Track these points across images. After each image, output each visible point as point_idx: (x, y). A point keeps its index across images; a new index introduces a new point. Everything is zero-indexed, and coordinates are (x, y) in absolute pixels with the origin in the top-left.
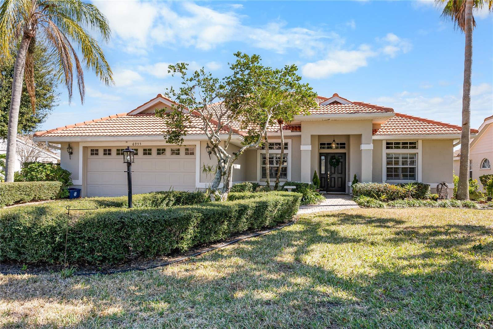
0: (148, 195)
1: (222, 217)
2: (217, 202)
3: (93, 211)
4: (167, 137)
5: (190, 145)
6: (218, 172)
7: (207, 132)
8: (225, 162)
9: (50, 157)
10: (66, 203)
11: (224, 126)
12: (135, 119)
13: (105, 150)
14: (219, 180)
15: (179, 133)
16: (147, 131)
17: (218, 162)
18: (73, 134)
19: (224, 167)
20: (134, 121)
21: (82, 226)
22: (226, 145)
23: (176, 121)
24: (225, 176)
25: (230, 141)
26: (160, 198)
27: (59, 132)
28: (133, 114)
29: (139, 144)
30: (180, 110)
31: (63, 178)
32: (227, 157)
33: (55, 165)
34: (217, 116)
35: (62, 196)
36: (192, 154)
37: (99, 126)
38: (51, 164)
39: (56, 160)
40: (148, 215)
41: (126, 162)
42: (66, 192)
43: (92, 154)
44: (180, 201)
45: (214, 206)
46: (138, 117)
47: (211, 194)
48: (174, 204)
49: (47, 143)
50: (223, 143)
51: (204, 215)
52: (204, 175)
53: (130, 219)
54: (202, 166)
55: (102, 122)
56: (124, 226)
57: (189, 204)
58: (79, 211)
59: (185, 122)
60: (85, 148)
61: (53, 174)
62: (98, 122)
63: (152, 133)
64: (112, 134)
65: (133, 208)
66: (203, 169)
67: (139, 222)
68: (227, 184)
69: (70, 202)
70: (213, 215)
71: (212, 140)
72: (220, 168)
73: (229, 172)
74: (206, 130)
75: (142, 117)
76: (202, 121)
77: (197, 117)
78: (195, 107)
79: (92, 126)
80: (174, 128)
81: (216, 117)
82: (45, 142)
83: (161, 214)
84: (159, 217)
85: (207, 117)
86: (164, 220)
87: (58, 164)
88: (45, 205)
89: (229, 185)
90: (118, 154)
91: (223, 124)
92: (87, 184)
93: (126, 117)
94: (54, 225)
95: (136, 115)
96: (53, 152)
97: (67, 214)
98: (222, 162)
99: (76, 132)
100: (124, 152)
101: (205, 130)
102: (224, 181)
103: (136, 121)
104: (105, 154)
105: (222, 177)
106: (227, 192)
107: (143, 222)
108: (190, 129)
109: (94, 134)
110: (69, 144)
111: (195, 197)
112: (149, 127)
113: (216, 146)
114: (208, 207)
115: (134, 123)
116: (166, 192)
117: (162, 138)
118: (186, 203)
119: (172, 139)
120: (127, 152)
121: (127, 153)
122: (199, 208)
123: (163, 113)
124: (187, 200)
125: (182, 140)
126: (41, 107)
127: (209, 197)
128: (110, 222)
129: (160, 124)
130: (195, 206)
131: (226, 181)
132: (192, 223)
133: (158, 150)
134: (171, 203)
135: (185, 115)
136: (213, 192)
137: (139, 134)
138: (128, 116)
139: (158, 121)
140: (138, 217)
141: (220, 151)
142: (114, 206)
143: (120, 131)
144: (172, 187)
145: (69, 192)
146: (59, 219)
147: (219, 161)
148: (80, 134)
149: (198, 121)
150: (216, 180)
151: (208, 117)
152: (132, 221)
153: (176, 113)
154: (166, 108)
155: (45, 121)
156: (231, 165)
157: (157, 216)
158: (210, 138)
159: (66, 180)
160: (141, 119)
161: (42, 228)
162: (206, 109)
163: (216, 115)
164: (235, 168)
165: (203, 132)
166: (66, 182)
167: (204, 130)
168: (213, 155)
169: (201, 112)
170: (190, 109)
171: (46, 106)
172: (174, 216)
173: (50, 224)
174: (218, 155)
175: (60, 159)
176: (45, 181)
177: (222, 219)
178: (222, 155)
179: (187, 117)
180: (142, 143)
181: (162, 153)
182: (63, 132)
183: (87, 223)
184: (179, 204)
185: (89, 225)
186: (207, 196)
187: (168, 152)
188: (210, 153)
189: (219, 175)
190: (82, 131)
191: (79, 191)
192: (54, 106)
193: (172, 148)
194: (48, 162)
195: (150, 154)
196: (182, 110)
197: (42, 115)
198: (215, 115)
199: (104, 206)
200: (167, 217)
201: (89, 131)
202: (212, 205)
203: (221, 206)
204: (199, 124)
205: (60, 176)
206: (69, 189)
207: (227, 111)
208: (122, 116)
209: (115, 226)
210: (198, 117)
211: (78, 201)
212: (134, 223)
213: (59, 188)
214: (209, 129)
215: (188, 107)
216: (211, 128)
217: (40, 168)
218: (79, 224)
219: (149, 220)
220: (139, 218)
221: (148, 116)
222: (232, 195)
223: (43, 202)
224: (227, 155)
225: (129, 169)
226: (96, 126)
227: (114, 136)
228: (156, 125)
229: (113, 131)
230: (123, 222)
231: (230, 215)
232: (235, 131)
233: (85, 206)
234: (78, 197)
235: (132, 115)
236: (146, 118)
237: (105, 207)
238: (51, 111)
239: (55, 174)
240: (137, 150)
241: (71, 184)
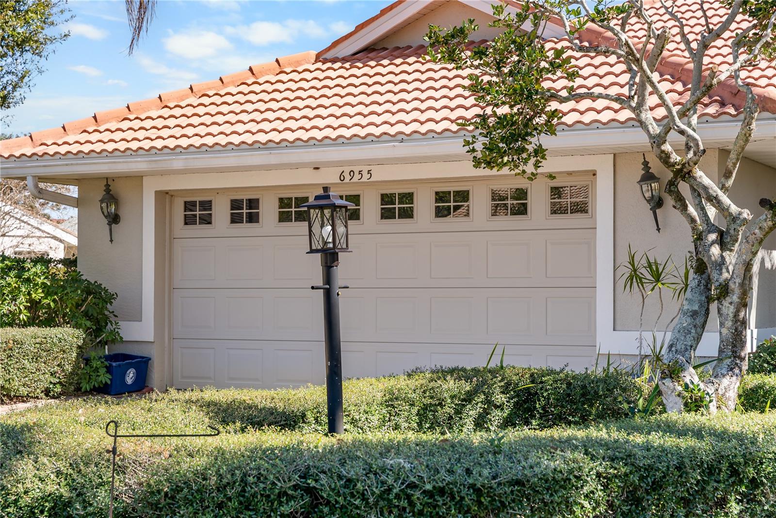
0: (402, 383)
1: (718, 482)
2: (691, 418)
3: (199, 442)
4: (479, 146)
5: (570, 174)
6: (692, 283)
7: (643, 116)
8: (723, 242)
9: (38, 233)
10: (102, 409)
11: (719, 83)
12: (346, 74)
13: (236, 204)
14: (699, 321)
15: (526, 125)
16: (393, 119)
17: (695, 241)
18: (122, 146)
19: (721, 264)
20: (344, 83)
21: (162, 501)
22: (730, 165)
23: (511, 73)
24: (726, 303)
25: (749, 147)
26: (452, 397)
27: (71, 139)
28: (341, 56)
29: (366, 176)
30: (527, 26)
31: (86, 314)
32: (734, 219)
33: (60, 266)
34: (688, 43)
35: (85, 386)
36: (581, 208)
37: (213, 109)
38: (43, 260)
39: (62, 246)
40: (407, 466)
41: (317, 251)
42: (97, 370)
43: (189, 221)
44: (531, 411)
45: (682, 433)
46: (360, 65)
47: (663, 378)
48: (508, 423)
49: (30, 182)
50: (712, 158)
51: (638, 469)
52: (632, 298)
53: (340, 477)
54: (624, 259)
55: (222, 92)
56: (316, 506)
57: (569, 423)
58: (148, 443)
59: (550, 75)
60: (164, 197)
61: (54, 301)
62: (211, 93)
63: (415, 126)
64: (262, 138)
65: (348, 435)
66: (627, 272)
67: (373, 493)
68: (737, 340)
69: (118, 409)
70: (677, 473)
71: (667, 147)
72: (701, 268)
73: (742, 285)
74: (641, 104)
75: (373, 63)
76: (622, 67)
77: (598, 53)
78: (592, 11)
79: (189, 111)
80: (504, 103)
81: (682, 46)
82: (23, 179)
83: (458, 460)
84: (451, 472)
85: (643, 51)
86: (472, 486)
87: (70, 263)
88: (31, 419)
89: (743, 344)
90: (284, 217)
91: (713, 75)
92: (172, 338)
93: (312, 68)
94: (65, 492)
95: (353, 58)
96: (49, 218)
97: (108, 451)
98: (713, 243)
99: (129, 135)
100: (310, 207)
101: (634, 104)
102: (722, 324)
103: (352, 80)
104: (235, 219)
105: (714, 307)
106: (737, 371)
107: (389, 490)
108: (571, 104)
109: (197, 141)
110: (108, 186)
111: (596, 393)
112: (402, 105)
113: (684, 173)
114: (656, 439)
115: (343, 92)
116: (476, 371)
117: (456, 147)
118: (560, 419)
119: (499, 149)
120: (321, 208)
121: (323, 215)
122: (616, 441)
123: (459, 44)
124: (562, 406)
125: (539, 152)
126: (7, 46)
127: (657, 392)
128: (264, 489)
129: (445, 91)
130: (599, 432)
131: (729, 324)
132: (586, 504)
133: (441, 197)
134: (497, 416)
135: (548, 46)
136: (673, 372)
137: (363, 133)
138: (319, 65)
139: (437, 76)
140: (369, 470)
141: (701, 193)
142: (276, 423)
143: (346, 121)
144: (499, 351)
145: (109, 370)
146: (79, 472)
147: (699, 238)
148: (147, 144)
149: (602, 71)
150: (686, 322)
151: (650, 47)
152: (346, 486)
153: (514, 42)
154: (471, 22)
155: (23, 99)
156: (755, 254)
157: (443, 471)
158: (658, 140)
159: (97, 322)
160: (372, 72)
161: (22, 503)
162: (639, 14)
163: (684, 36)
164: (768, 265)
165: (626, 114)
166: (98, 331)
167: (630, 107)
168: (670, 212)
169: (618, 28)
170: (570, 22)
171: (23, 41)
172: (510, 470)
173: (51, 488)
174: (691, 209)
175: (74, 241)
176: (25, 325)
177: (716, 489)
178: (712, 212)
179: (558, 53)
180: (375, 169)
181: (456, 208)
182: (84, 137)
183: (178, 490)
184: (527, 423)
185: (186, 498)
186: (647, 389)
187: (480, 203)
188: (657, 203)
189: (697, 297)
190: (153, 134)
191: (142, 365)
192: (52, 40)
193: (495, 188)
194: (33, 256)
195: (407, 214)
196: (536, 25)
197: (10, 77)
198: (678, 38)
199: (238, 424)
200: (483, 475)
201: (178, 132)
202: (669, 428)
203: (713, 433)
204: (606, 81)
205: (78, 306)
206: (109, 358)
207: (731, 19)
208: (299, 63)
209: (281, 504)
210: (606, 53)
211: (144, 403)
212: (353, 496)
213: (75, 355)
214: (652, 100)
215: (564, 14)
216: (661, 97)
217: (8, 279)
218: (152, 493)
219: (413, 486)
220: (372, 476)
221: (398, 61)
222: (760, 387)
223: (21, 406)
224: (734, 209)
225: (328, 278)
226: (201, 110)
227: (271, 145)
228: (431, 93)
229: (266, 126)
230: (310, 491)
231: (751, 472)
232: (769, 105)
233: (168, 425)
234: (141, 387)
235: (334, 61)
236: (392, 68)
237: (243, 430)
238: (43, 59)
239: (61, 299)
240: (355, 199)
241: (115, 338)
